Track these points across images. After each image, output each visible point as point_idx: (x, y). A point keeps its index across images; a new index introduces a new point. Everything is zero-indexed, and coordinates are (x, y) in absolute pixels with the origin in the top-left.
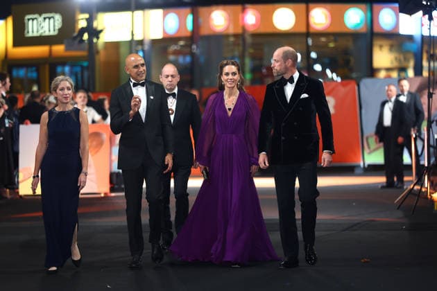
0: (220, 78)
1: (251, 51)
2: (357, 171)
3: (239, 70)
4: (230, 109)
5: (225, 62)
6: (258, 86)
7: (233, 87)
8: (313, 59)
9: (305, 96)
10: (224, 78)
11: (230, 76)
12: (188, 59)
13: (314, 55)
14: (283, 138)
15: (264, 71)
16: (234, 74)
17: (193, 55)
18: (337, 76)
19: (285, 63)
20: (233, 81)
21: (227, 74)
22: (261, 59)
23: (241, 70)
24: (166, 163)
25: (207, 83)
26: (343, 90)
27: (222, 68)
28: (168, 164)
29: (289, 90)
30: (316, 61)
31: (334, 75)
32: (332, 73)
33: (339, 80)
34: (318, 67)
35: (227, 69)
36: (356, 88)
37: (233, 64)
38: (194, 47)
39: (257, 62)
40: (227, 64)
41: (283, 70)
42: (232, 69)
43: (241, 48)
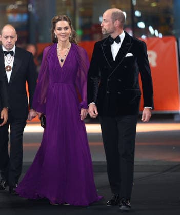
0: (53, 32)
1: (81, 10)
2: (177, 118)
3: (70, 24)
4: (62, 60)
5: (57, 18)
6: (87, 42)
7: (65, 41)
8: (137, 17)
9: (129, 55)
10: (57, 32)
11: (63, 31)
12: (25, 17)
13: (138, 14)
14: (108, 92)
15: (94, 28)
16: (66, 28)
17: (29, 13)
18: (159, 33)
19: (113, 23)
20: (66, 35)
21: (60, 29)
22: (91, 17)
23: (72, 24)
24: (2, 118)
25: (41, 38)
26: (163, 46)
27: (55, 23)
28: (3, 119)
29: (115, 48)
30: (140, 19)
31: (156, 32)
32: (154, 30)
33: (161, 36)
34: (141, 25)
35: (60, 24)
36: (176, 43)
37: (65, 19)
38: (30, 6)
39: (87, 20)
40: (59, 20)
41: (111, 30)
42: (64, 24)
43: (72, 7)
